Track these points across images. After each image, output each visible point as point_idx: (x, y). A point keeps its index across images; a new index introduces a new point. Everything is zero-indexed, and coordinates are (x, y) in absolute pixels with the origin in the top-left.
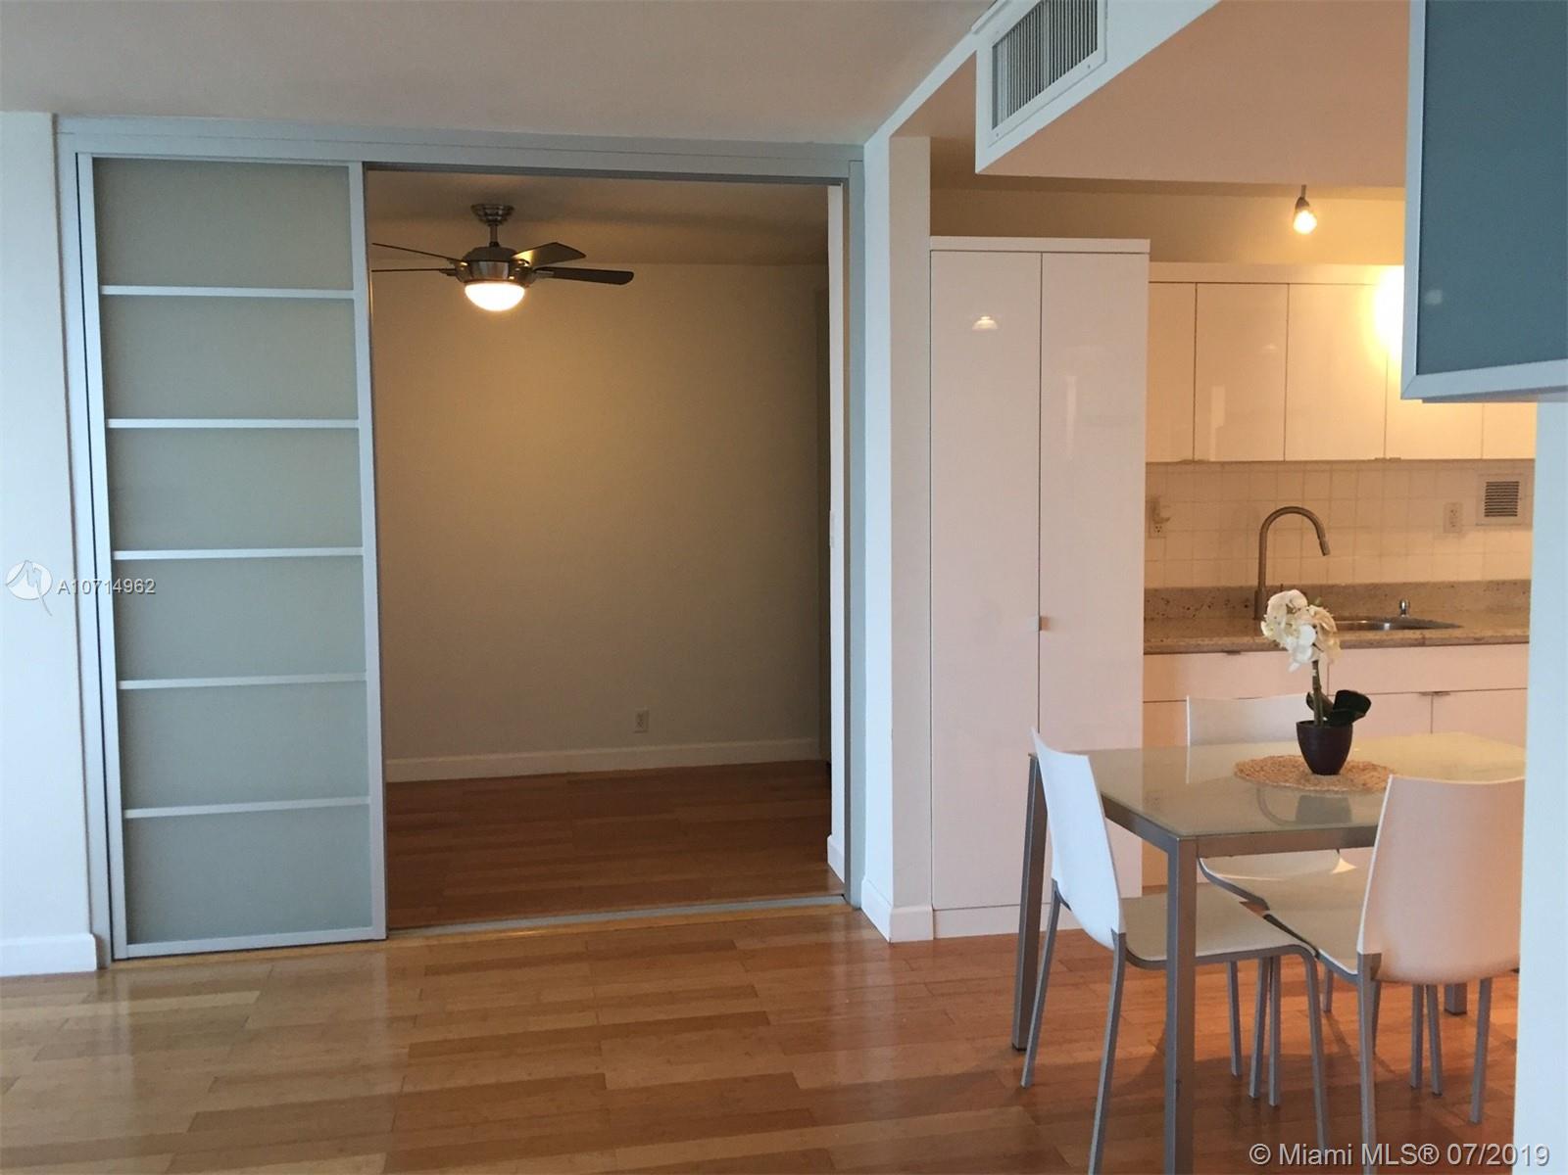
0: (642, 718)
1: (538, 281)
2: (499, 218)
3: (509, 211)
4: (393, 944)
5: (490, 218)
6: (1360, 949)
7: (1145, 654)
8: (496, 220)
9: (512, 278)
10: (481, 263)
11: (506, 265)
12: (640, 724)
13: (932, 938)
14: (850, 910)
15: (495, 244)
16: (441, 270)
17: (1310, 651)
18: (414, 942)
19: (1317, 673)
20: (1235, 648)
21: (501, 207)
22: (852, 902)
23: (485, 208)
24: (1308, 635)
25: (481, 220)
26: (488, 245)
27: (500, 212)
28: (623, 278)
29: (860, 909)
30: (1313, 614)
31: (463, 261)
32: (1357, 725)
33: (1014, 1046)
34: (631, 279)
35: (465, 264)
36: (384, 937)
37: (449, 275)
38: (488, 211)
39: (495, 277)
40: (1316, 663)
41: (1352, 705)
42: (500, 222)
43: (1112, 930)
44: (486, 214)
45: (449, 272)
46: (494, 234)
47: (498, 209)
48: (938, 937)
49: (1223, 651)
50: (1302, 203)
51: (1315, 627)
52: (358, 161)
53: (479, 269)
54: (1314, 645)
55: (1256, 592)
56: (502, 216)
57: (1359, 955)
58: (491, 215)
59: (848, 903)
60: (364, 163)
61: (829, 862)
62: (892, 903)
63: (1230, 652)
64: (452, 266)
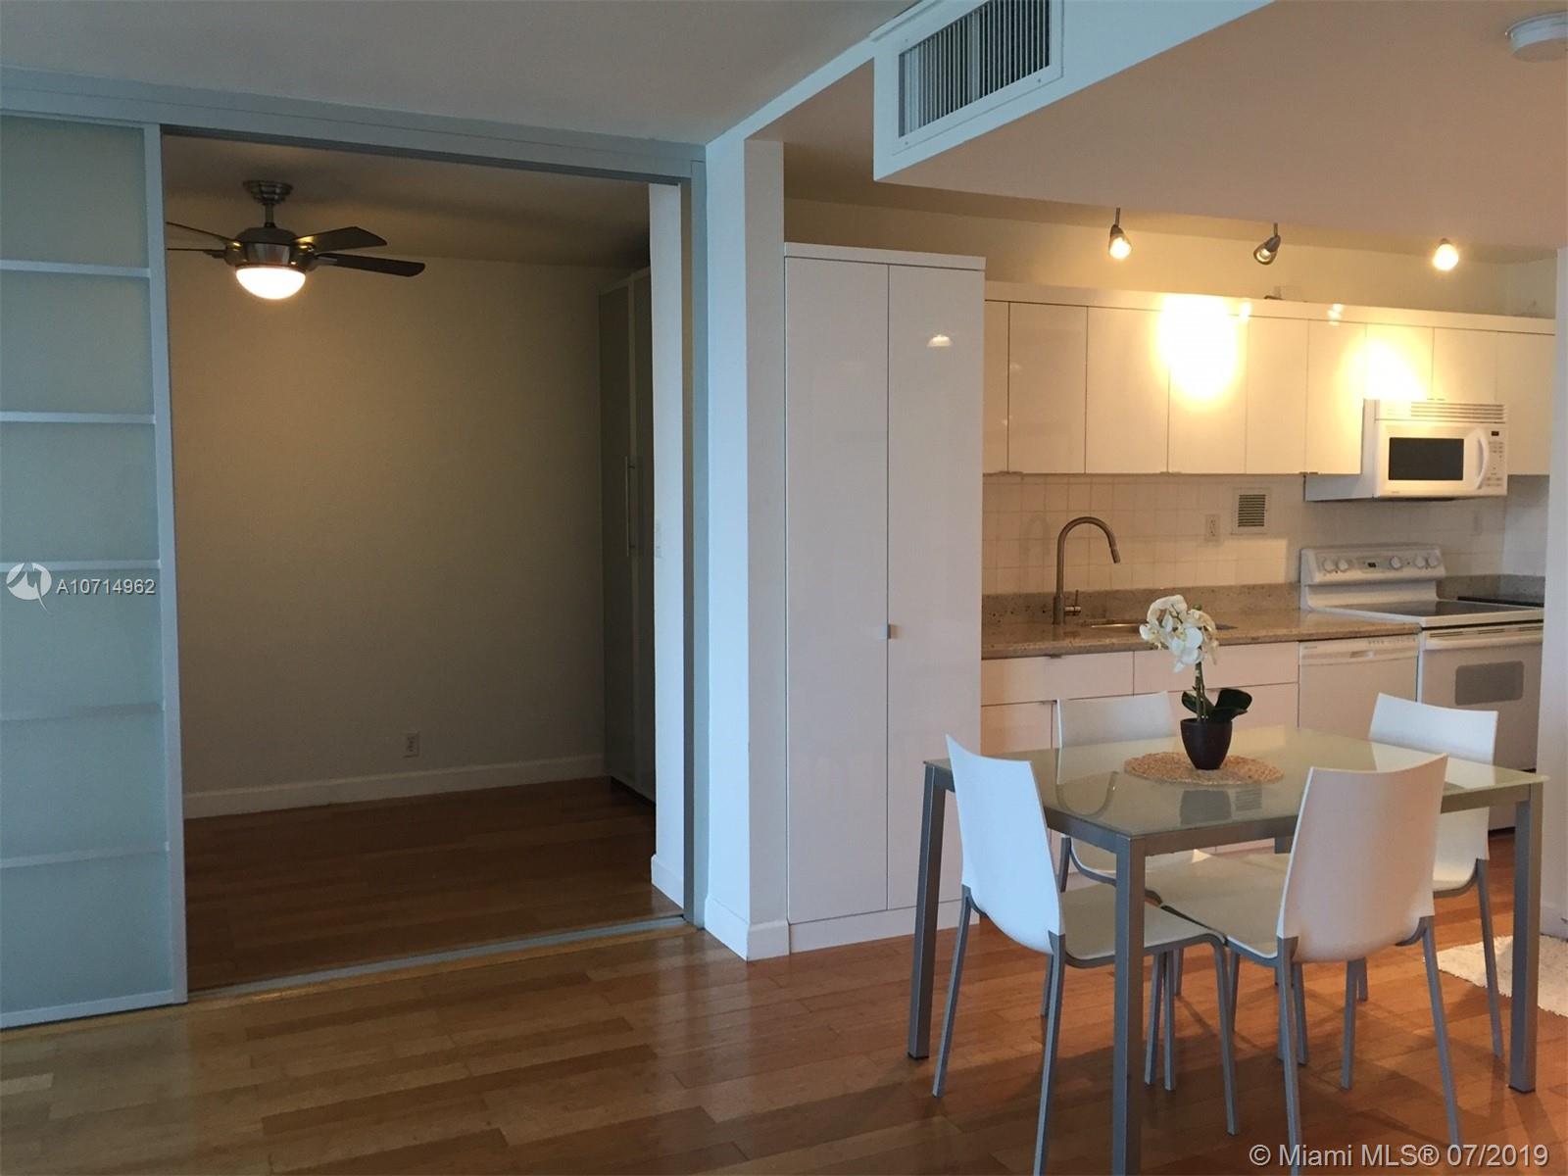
0: (412, 742)
1: (319, 268)
2: (276, 197)
3: (287, 190)
4: (200, 1007)
5: (265, 196)
6: (1280, 933)
7: (983, 659)
8: (273, 199)
9: (293, 263)
10: (258, 246)
11: (287, 248)
12: (410, 747)
13: (787, 953)
14: (695, 931)
15: (270, 225)
16: (208, 251)
17: (1196, 652)
18: (222, 1003)
19: (1201, 673)
20: (1057, 652)
21: (279, 185)
22: (695, 923)
23: (260, 186)
24: (1195, 637)
25: (255, 198)
26: (262, 225)
27: (278, 191)
28: (411, 269)
29: (703, 929)
30: (1197, 617)
31: (235, 240)
32: (1236, 721)
33: (910, 1056)
34: (420, 271)
35: (237, 244)
36: (185, 1000)
37: (215, 256)
38: (263, 189)
39: (273, 261)
40: (1199, 666)
41: (1235, 701)
42: (278, 201)
43: (1050, 933)
44: (262, 192)
45: (216, 254)
46: (269, 214)
47: (275, 186)
48: (793, 951)
49: (1046, 655)
50: (1116, 231)
51: (1200, 629)
52: (156, 123)
53: (255, 251)
54: (1200, 647)
55: (1055, 599)
56: (278, 194)
57: (1279, 939)
58: (267, 193)
59: (690, 924)
60: (161, 125)
61: (653, 882)
62: (748, 920)
63: (1053, 656)
64: (221, 246)
